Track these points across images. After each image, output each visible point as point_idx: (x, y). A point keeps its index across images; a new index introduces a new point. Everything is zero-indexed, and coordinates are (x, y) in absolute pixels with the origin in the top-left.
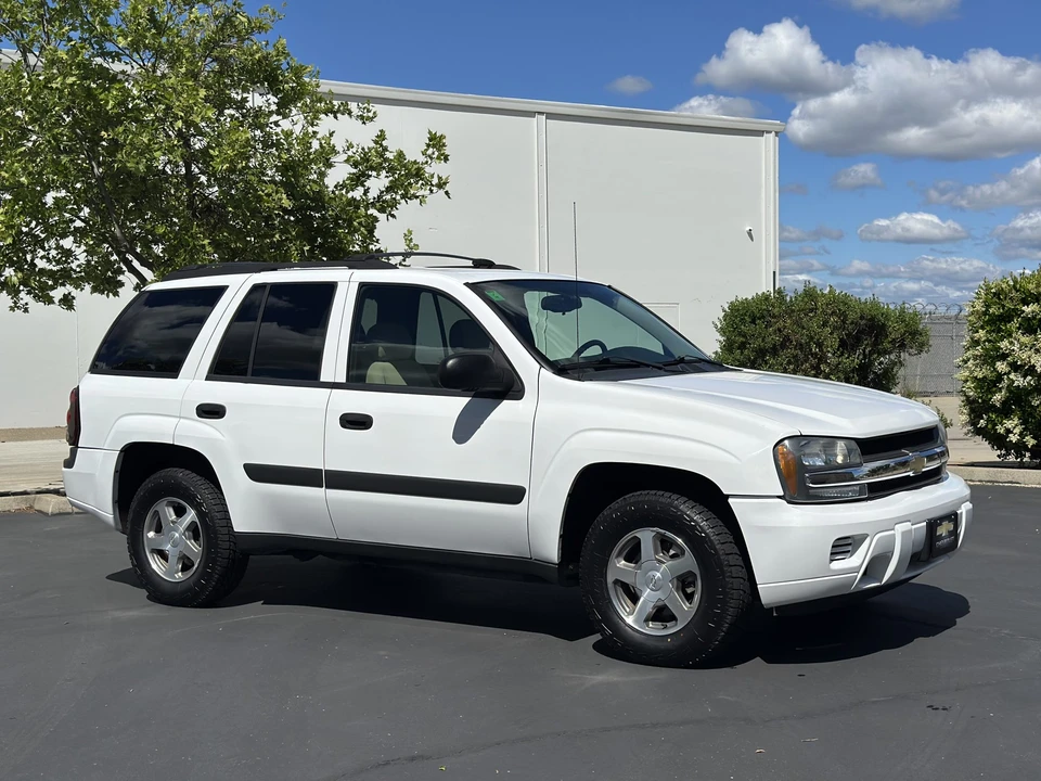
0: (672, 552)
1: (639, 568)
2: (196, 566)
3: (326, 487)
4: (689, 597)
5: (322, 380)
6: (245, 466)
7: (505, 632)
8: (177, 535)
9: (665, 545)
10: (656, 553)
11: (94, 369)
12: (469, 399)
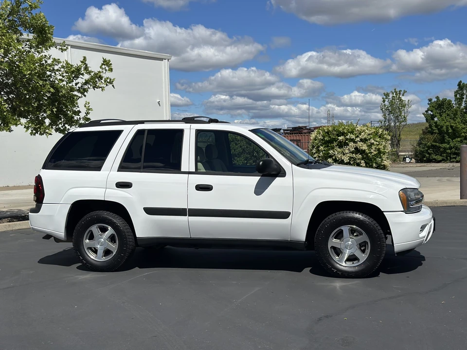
0: (355, 234)
1: (343, 241)
2: (114, 253)
3: (189, 216)
4: (363, 251)
5: (182, 170)
6: (144, 208)
7: (269, 271)
8: (102, 240)
9: (352, 231)
10: (350, 235)
11: (45, 167)
12: (260, 177)
